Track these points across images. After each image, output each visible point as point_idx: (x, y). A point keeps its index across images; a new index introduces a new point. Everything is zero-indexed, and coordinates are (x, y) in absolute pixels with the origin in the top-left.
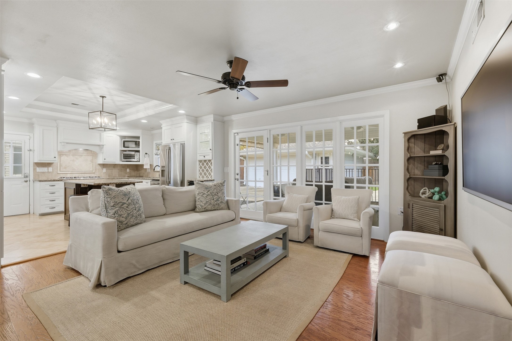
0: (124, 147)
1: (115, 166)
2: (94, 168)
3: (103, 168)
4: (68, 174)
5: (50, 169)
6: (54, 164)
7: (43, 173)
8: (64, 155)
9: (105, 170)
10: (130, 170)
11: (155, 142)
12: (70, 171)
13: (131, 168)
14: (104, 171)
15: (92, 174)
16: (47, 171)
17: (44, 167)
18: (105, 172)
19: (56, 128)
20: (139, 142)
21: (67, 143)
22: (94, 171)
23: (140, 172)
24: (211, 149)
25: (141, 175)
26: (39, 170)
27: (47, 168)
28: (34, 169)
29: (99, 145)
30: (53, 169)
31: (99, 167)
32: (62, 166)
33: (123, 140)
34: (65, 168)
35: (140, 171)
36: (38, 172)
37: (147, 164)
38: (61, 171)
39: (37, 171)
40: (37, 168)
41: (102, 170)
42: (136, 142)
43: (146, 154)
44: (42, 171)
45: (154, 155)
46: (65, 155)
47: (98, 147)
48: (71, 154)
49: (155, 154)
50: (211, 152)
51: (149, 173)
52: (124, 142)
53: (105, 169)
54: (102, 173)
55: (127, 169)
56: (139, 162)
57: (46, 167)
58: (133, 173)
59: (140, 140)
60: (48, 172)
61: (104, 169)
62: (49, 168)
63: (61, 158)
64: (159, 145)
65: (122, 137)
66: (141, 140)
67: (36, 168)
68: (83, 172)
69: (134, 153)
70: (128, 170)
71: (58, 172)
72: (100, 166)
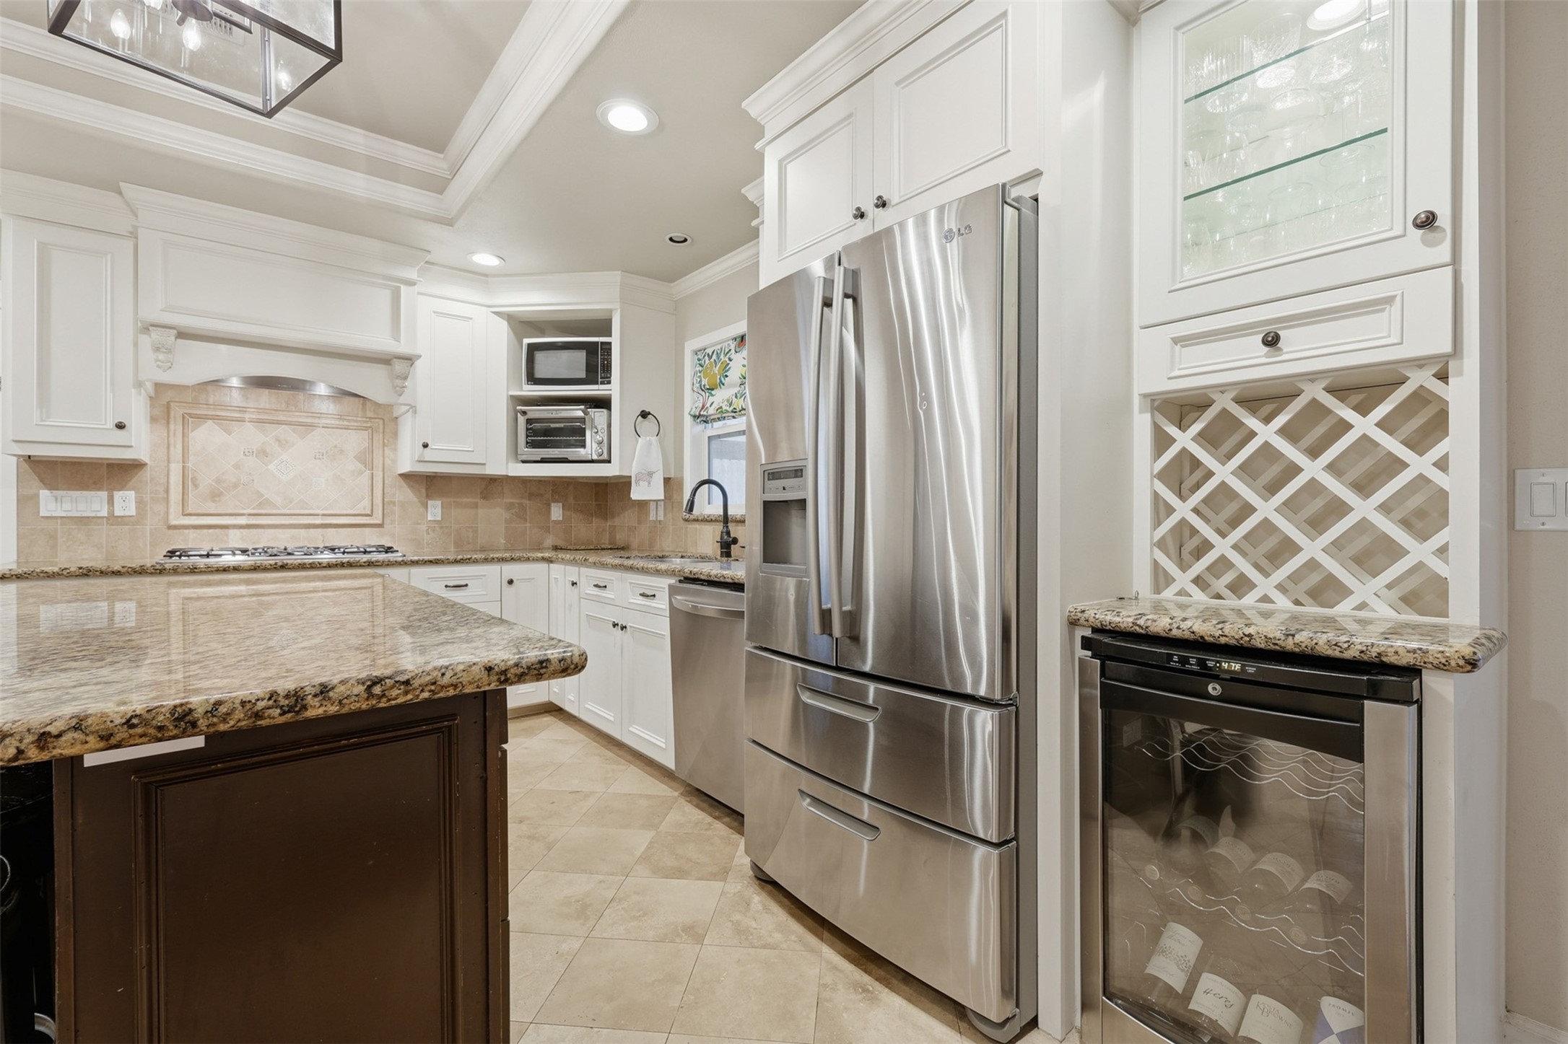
0: (532, 379)
1: (489, 486)
2: (378, 500)
3: (428, 497)
4: (231, 532)
5: (126, 502)
6: (146, 474)
7: (84, 521)
8: (210, 421)
9: (435, 510)
10: (568, 513)
11: (690, 346)
12: (245, 512)
13: (571, 500)
14: (429, 519)
15: (367, 530)
16: (104, 513)
17: (83, 486)
18: (439, 518)
19: (130, 244)
20: (607, 347)
21: (183, 335)
22: (378, 512)
23: (617, 521)
24: (1444, 221)
25: (620, 538)
26: (51, 503)
27: (104, 494)
28: (26, 502)
29: (385, 360)
30: (140, 503)
31: (406, 494)
32: (196, 486)
33: (527, 341)
34: (215, 495)
35: (613, 516)
36: (43, 517)
37: (650, 474)
38: (190, 510)
39: (41, 515)
40: (44, 494)
41: (422, 509)
42: (591, 349)
43: (644, 415)
44: (70, 514)
45: (688, 420)
46: (214, 418)
47: (379, 372)
48: (247, 416)
49: (694, 416)
50: (1443, 252)
51: (658, 526)
52: (532, 349)
53: (439, 503)
54: (423, 527)
55: (549, 505)
56: (609, 461)
57: (99, 489)
58: (584, 529)
59: (611, 336)
60: (112, 519)
61: (430, 503)
62: (118, 495)
63: (191, 435)
64: (714, 357)
65: (521, 324)
66: (615, 340)
67: (37, 496)
68: (318, 521)
69: (580, 414)
70: (556, 512)
71: (171, 517)
72: (411, 487)
